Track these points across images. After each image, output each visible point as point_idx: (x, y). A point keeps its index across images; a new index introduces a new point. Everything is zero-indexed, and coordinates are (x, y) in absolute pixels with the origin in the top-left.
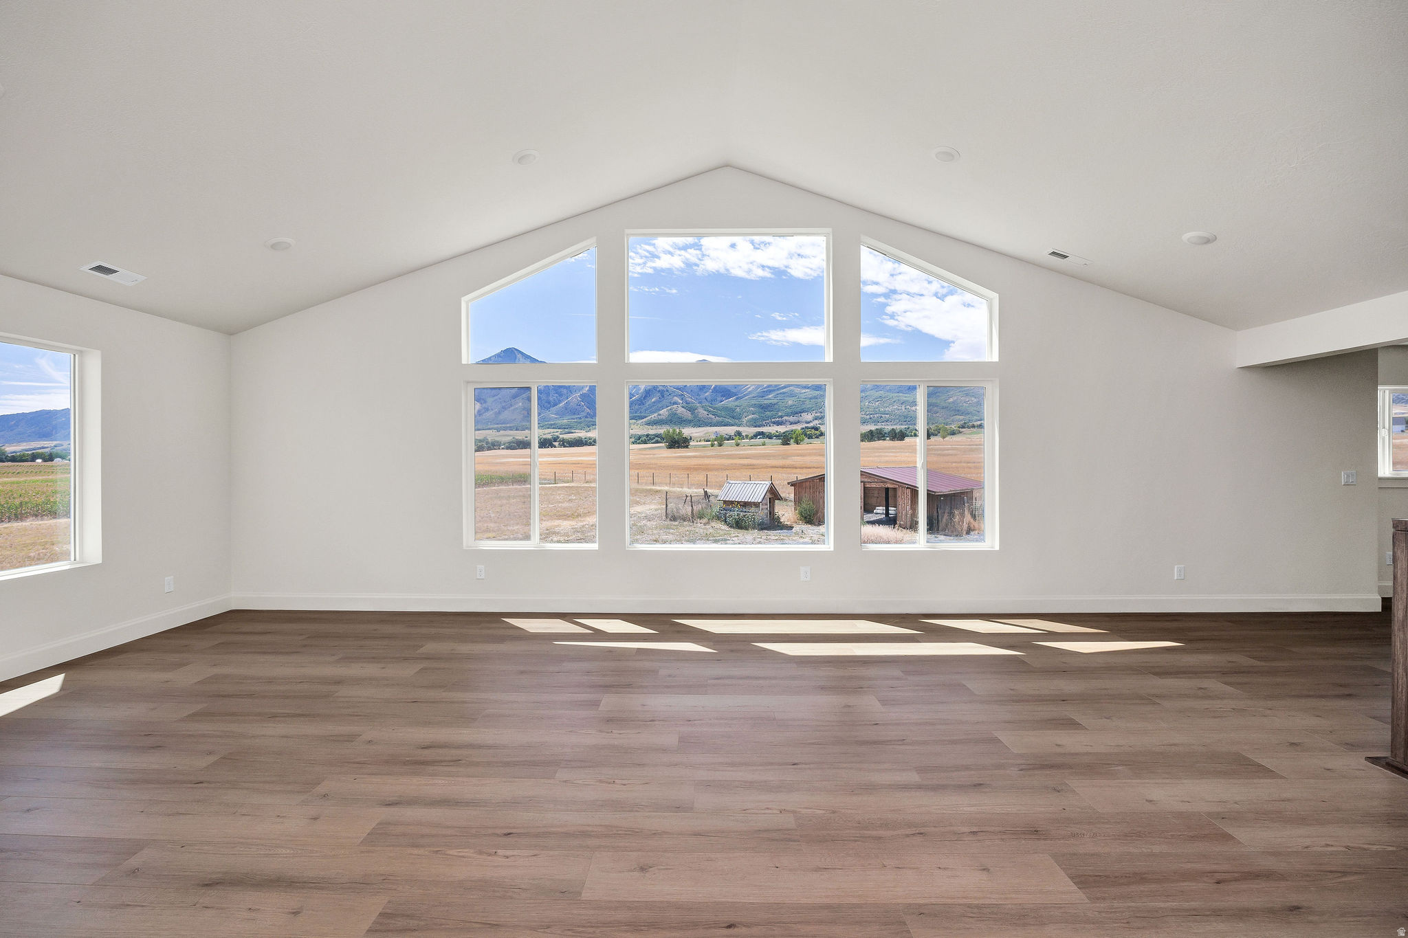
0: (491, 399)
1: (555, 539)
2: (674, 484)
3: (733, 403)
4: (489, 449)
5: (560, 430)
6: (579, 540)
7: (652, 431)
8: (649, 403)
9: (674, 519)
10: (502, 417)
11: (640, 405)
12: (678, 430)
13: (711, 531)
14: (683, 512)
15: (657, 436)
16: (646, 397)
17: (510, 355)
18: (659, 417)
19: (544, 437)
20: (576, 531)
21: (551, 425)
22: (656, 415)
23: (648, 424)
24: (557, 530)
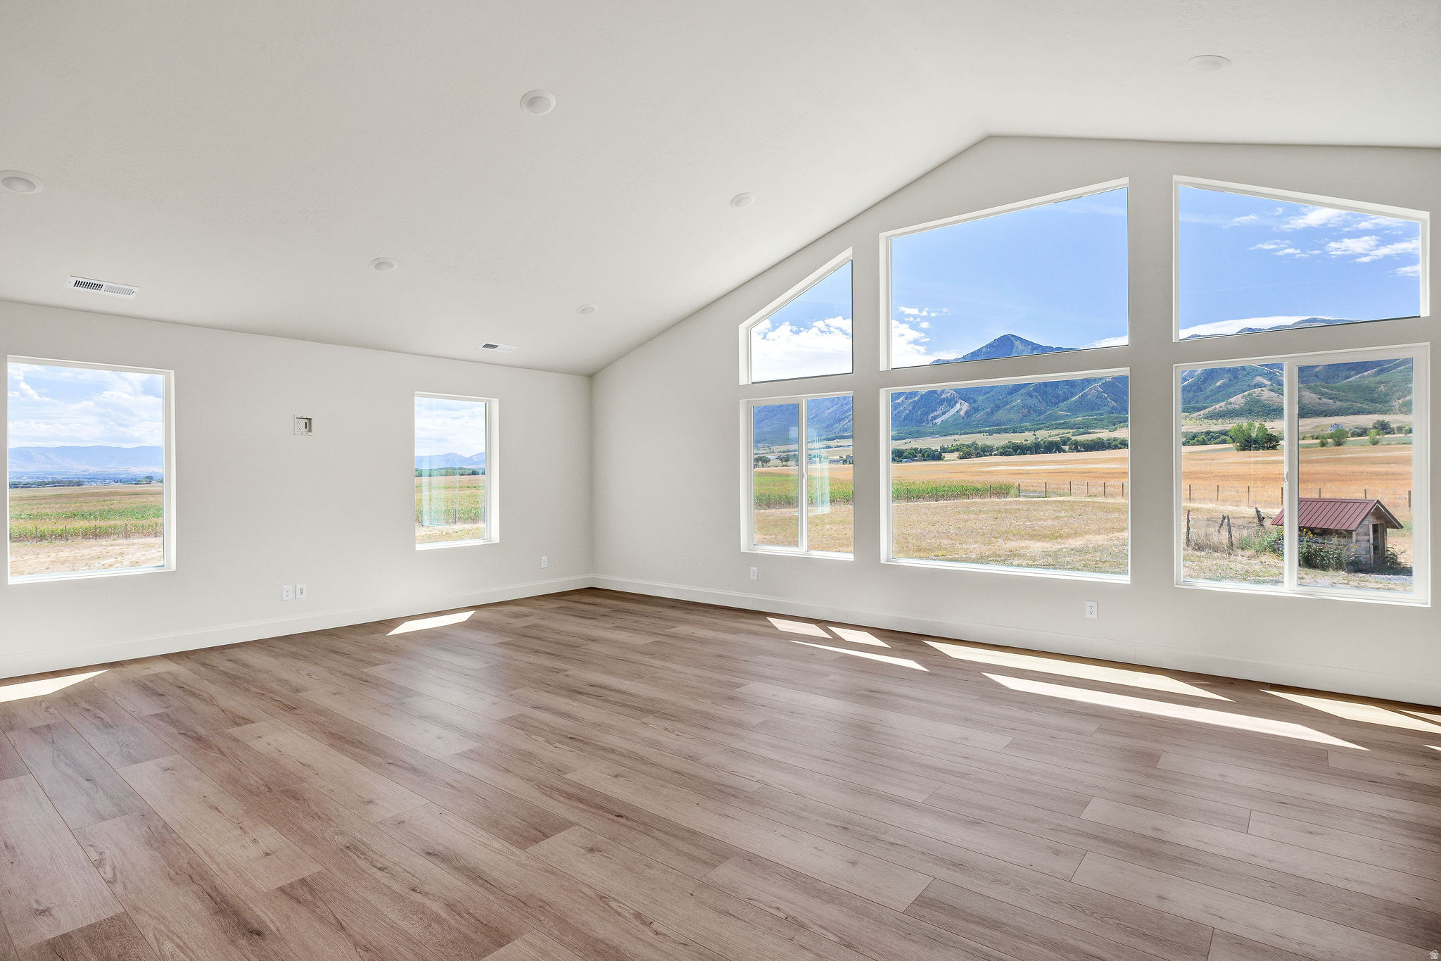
0: (982, 398)
1: (1016, 562)
2: (1224, 501)
3: (1372, 379)
4: (979, 455)
5: (1071, 431)
6: (1047, 566)
7: (1216, 426)
8: (1212, 387)
9: (1199, 548)
10: (994, 418)
11: (1196, 391)
12: (1257, 425)
13: (1257, 567)
14: (1215, 538)
15: (1225, 433)
16: (1206, 379)
17: (1005, 345)
18: (1229, 406)
19: (1050, 439)
20: (1047, 554)
21: (1060, 424)
22: (1223, 404)
23: (1211, 417)
24: (1022, 552)
